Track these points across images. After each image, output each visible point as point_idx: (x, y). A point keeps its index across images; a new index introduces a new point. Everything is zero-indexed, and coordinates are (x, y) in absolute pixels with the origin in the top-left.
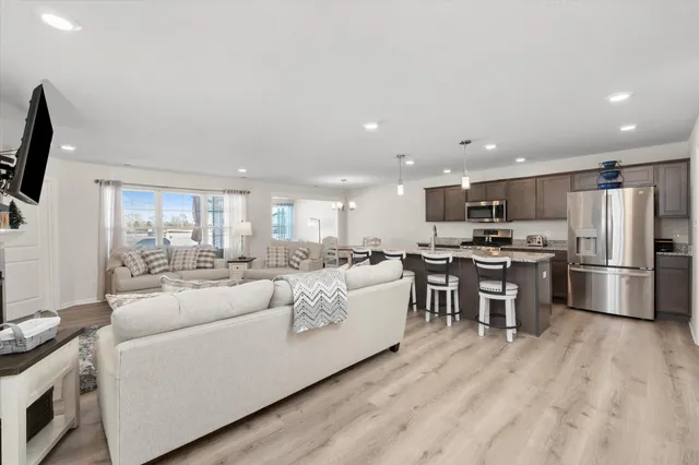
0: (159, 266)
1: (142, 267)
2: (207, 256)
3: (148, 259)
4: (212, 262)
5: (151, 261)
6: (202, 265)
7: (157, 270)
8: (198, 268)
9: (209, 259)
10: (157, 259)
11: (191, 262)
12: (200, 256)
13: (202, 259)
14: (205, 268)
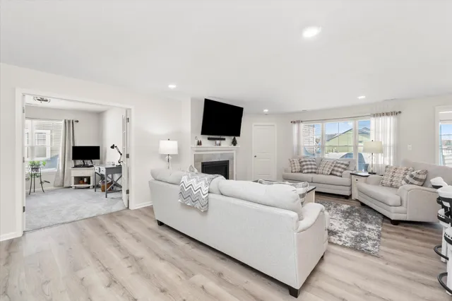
0: (308, 169)
1: (298, 167)
2: (339, 167)
3: (302, 164)
4: (341, 172)
5: (303, 166)
6: (335, 173)
7: (306, 171)
8: (331, 174)
9: (340, 170)
10: (307, 165)
11: (327, 170)
12: (335, 166)
13: (336, 169)
14: (336, 175)
